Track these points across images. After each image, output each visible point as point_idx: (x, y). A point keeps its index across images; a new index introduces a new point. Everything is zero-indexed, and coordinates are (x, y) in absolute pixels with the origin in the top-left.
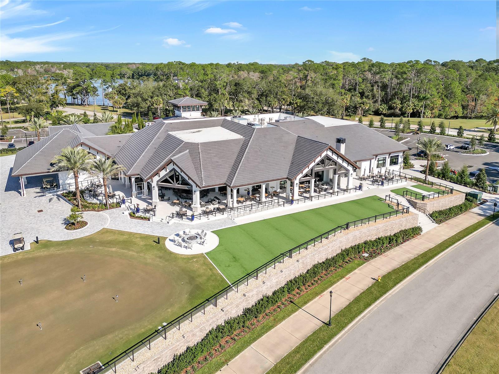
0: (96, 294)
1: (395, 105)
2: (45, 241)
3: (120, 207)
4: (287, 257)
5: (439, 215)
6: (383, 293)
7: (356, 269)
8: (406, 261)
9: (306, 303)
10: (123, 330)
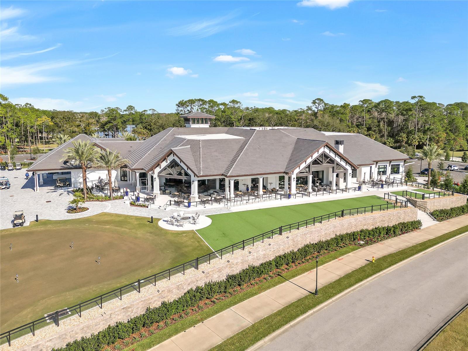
0: (80, 258)
1: (401, 139)
2: (45, 220)
3: (123, 198)
4: (277, 235)
5: (440, 213)
6: (376, 271)
7: (350, 252)
8: (403, 248)
9: (294, 276)
10: (99, 285)
